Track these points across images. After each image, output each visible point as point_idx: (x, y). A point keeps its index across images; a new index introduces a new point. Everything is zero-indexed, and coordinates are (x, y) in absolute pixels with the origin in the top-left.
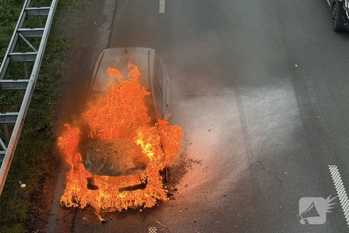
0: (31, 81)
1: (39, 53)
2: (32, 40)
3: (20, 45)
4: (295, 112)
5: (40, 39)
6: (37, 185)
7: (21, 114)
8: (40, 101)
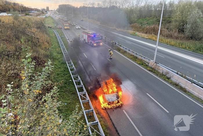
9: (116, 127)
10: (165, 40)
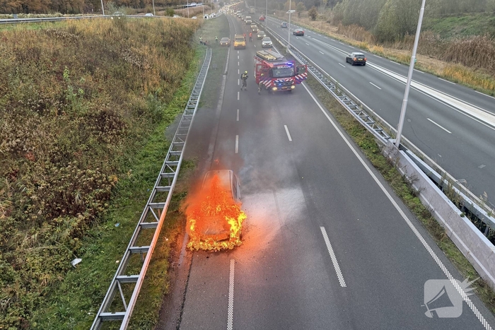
0: (172, 187)
1: (176, 173)
2: (172, 167)
3: (167, 170)
4: (302, 200)
5: (176, 167)
6: (174, 239)
7: (166, 204)
8: (176, 197)
9: (186, 297)
10: (490, 82)
